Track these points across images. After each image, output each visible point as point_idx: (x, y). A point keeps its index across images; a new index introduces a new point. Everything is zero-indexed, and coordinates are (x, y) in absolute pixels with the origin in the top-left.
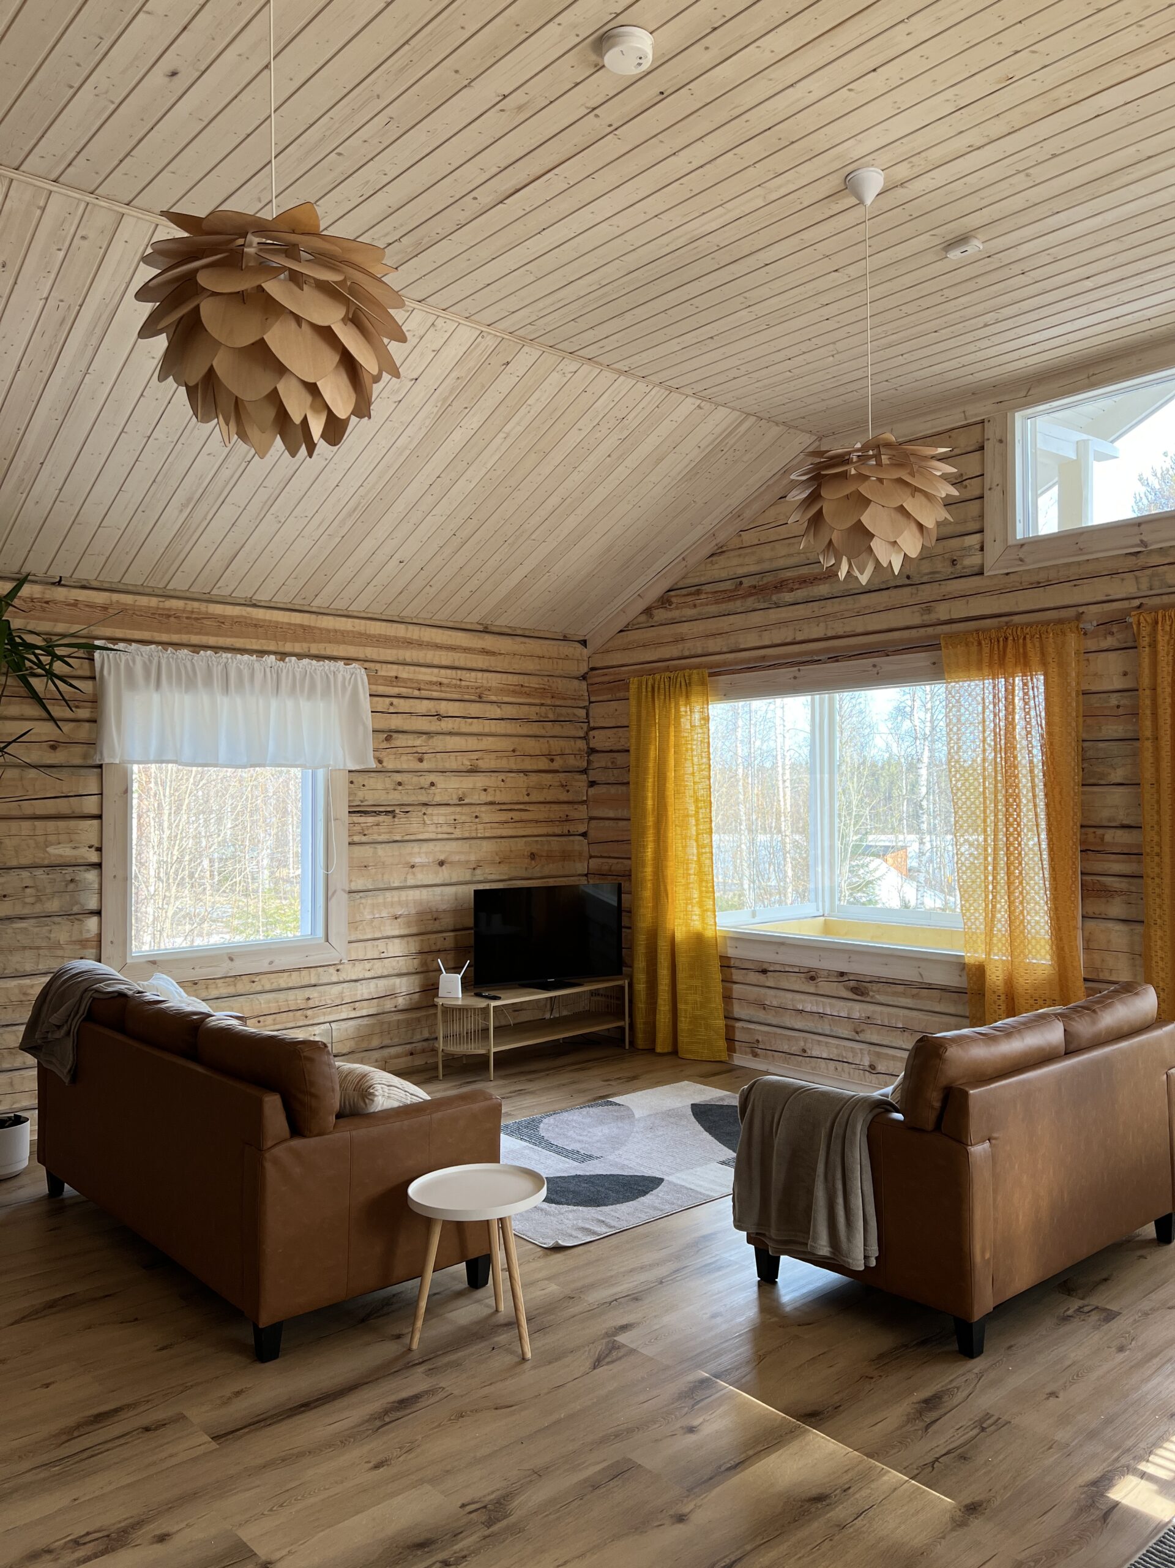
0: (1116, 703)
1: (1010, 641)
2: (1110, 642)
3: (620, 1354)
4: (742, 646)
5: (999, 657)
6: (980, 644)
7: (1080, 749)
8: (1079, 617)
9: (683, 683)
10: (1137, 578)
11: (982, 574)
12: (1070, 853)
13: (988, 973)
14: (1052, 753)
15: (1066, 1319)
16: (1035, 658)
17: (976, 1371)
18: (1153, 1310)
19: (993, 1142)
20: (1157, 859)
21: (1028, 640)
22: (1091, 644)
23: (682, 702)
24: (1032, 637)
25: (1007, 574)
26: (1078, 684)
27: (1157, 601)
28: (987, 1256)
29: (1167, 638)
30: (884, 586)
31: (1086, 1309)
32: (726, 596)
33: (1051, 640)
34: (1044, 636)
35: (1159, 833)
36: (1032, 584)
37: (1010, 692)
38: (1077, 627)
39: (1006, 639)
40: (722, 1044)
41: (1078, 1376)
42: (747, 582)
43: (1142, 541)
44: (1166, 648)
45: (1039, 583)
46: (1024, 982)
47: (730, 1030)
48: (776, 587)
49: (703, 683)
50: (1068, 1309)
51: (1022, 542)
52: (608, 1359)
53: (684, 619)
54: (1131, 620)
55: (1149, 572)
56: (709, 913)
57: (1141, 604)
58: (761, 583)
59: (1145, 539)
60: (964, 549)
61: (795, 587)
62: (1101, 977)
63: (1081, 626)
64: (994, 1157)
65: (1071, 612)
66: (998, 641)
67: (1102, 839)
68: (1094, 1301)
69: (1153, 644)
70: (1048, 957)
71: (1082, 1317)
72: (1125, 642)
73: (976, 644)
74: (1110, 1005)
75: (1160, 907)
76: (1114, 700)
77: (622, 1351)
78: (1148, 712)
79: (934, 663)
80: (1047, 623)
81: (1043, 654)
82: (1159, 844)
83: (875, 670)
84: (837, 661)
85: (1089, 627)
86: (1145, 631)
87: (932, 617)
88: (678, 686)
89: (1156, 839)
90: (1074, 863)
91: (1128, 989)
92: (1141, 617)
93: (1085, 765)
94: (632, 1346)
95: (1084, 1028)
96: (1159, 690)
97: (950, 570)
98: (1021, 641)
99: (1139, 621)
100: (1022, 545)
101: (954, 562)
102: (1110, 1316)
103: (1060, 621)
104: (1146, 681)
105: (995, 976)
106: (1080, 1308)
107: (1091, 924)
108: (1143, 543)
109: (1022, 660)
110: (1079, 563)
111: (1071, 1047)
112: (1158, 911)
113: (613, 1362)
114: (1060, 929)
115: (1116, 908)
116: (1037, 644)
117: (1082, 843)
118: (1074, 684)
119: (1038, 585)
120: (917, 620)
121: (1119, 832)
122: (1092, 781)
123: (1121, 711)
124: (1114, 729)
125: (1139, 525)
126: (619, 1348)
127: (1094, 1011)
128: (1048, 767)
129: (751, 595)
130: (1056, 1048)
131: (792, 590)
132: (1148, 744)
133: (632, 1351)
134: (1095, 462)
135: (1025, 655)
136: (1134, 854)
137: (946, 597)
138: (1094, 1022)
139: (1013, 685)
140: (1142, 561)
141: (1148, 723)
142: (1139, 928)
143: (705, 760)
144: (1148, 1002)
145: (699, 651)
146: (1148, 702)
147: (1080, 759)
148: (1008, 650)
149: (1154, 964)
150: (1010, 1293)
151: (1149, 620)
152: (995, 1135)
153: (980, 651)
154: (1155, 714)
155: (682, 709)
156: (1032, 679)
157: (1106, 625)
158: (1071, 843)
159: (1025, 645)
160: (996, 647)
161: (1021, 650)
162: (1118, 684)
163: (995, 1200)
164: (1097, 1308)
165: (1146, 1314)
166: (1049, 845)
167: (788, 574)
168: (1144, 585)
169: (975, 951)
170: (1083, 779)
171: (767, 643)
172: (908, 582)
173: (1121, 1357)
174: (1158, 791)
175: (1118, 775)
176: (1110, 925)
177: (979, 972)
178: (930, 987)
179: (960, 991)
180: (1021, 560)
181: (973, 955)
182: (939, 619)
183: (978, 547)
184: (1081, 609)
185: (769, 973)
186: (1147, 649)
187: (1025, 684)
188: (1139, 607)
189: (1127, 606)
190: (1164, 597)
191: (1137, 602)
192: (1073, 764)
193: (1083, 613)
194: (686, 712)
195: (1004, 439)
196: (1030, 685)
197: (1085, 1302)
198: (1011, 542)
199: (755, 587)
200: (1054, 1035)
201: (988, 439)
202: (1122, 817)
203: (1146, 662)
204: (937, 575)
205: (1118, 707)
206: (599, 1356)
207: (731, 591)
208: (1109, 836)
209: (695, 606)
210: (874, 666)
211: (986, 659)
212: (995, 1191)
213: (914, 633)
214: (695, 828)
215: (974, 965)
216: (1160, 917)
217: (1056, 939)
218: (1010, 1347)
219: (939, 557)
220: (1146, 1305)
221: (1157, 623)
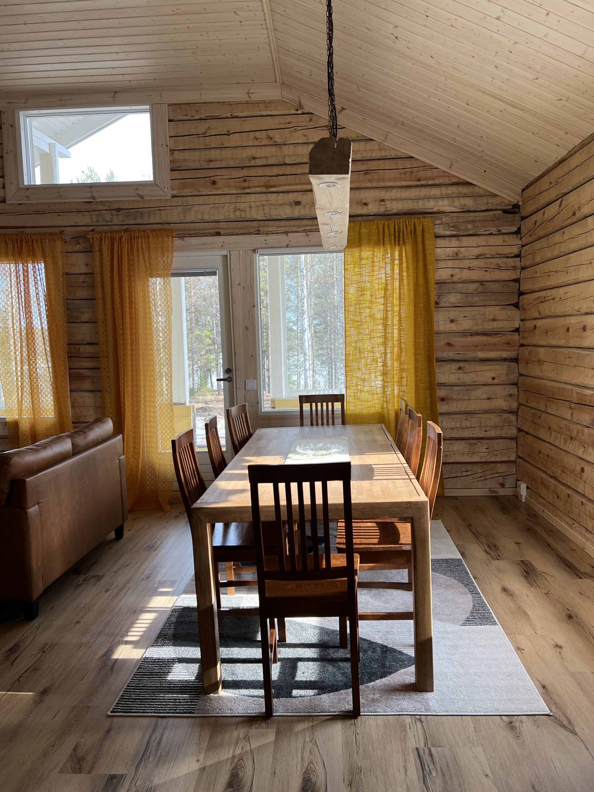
0: (83, 280)
1: (24, 242)
2: (78, 248)
5: (18, 251)
6: (6, 242)
7: (65, 303)
8: (62, 232)
10: (90, 215)
12: (63, 358)
13: (20, 425)
14: (51, 305)
15: (79, 586)
16: (39, 254)
17: (36, 625)
18: (119, 569)
19: (40, 504)
20: (106, 359)
21: (34, 242)
22: (69, 248)
24: (37, 241)
25: (20, 204)
26: (63, 269)
27: (101, 228)
28: (39, 565)
29: (107, 248)
31: (88, 578)
33: (47, 244)
34: (43, 241)
35: (107, 346)
36: (35, 211)
37: (26, 271)
38: (61, 238)
39: (22, 241)
41: (88, 610)
43: (92, 196)
44: (107, 253)
45: (39, 211)
46: (41, 428)
50: (79, 581)
51: (27, 187)
54: (89, 237)
55: (96, 213)
57: (93, 229)
59: (94, 195)
62: (81, 420)
63: (63, 237)
64: (40, 512)
65: (57, 230)
66: (17, 242)
67: (79, 350)
68: (91, 573)
69: (101, 251)
70: (53, 413)
71: (87, 583)
72: (87, 248)
73: (3, 242)
74: (92, 429)
75: (109, 382)
76: (82, 278)
78: (99, 285)
80: (45, 234)
81: (43, 252)
82: (107, 351)
85: (68, 239)
86: (96, 244)
89: (106, 349)
90: (65, 363)
91: (99, 420)
93: (69, 312)
95: (81, 441)
96: (104, 274)
98: (30, 243)
99: (93, 237)
100: (28, 189)
102: (99, 578)
103: (51, 234)
104: (98, 269)
105: (25, 426)
106: (85, 579)
107: (75, 394)
109: (32, 254)
110: (60, 203)
111: (76, 451)
112: (108, 385)
114: (59, 398)
115: (87, 385)
116: (40, 245)
117: (68, 353)
118: (61, 268)
119: (38, 213)
121: (87, 346)
122: (72, 320)
123: (85, 284)
124: (83, 293)
125: (91, 187)
127: (85, 432)
128: (49, 313)
130: (68, 452)
132: (100, 302)
135: (33, 251)
136: (95, 357)
138: (85, 438)
139: (27, 267)
140: (93, 206)
141: (100, 291)
142: (99, 394)
144: (109, 426)
146: (99, 280)
147: (66, 309)
148: (23, 247)
149: (107, 411)
150: (51, 581)
151: (98, 237)
152: (41, 501)
153: (7, 247)
154: (103, 287)
156: (38, 265)
157: (77, 238)
158: (63, 353)
159: (33, 245)
160: (16, 245)
161: (31, 248)
162: (83, 270)
163: (42, 535)
164: (93, 576)
165: (116, 572)
166: (51, 354)
168: (95, 220)
169: (12, 415)
170: (68, 320)
173: (108, 594)
174: (106, 325)
175: (85, 317)
176: (84, 394)
177: (15, 425)
179: (4, 438)
180: (28, 197)
181: (11, 417)
183: (2, 186)
184: (63, 229)
186: (97, 253)
187: (34, 267)
188: (93, 231)
189: (86, 230)
190: (104, 227)
191: (91, 228)
192: (62, 311)
193: (64, 231)
195: (14, 126)
196: (37, 268)
197: (87, 575)
198: (20, 186)
200: (67, 446)
201: (4, 124)
202: (88, 339)
203: (97, 259)
205: (84, 282)
208: (83, 349)
211: (10, 252)
212: (42, 530)
215: (12, 422)
216: (109, 387)
217: (57, 403)
218: (52, 608)
220: (115, 568)
221: (102, 239)
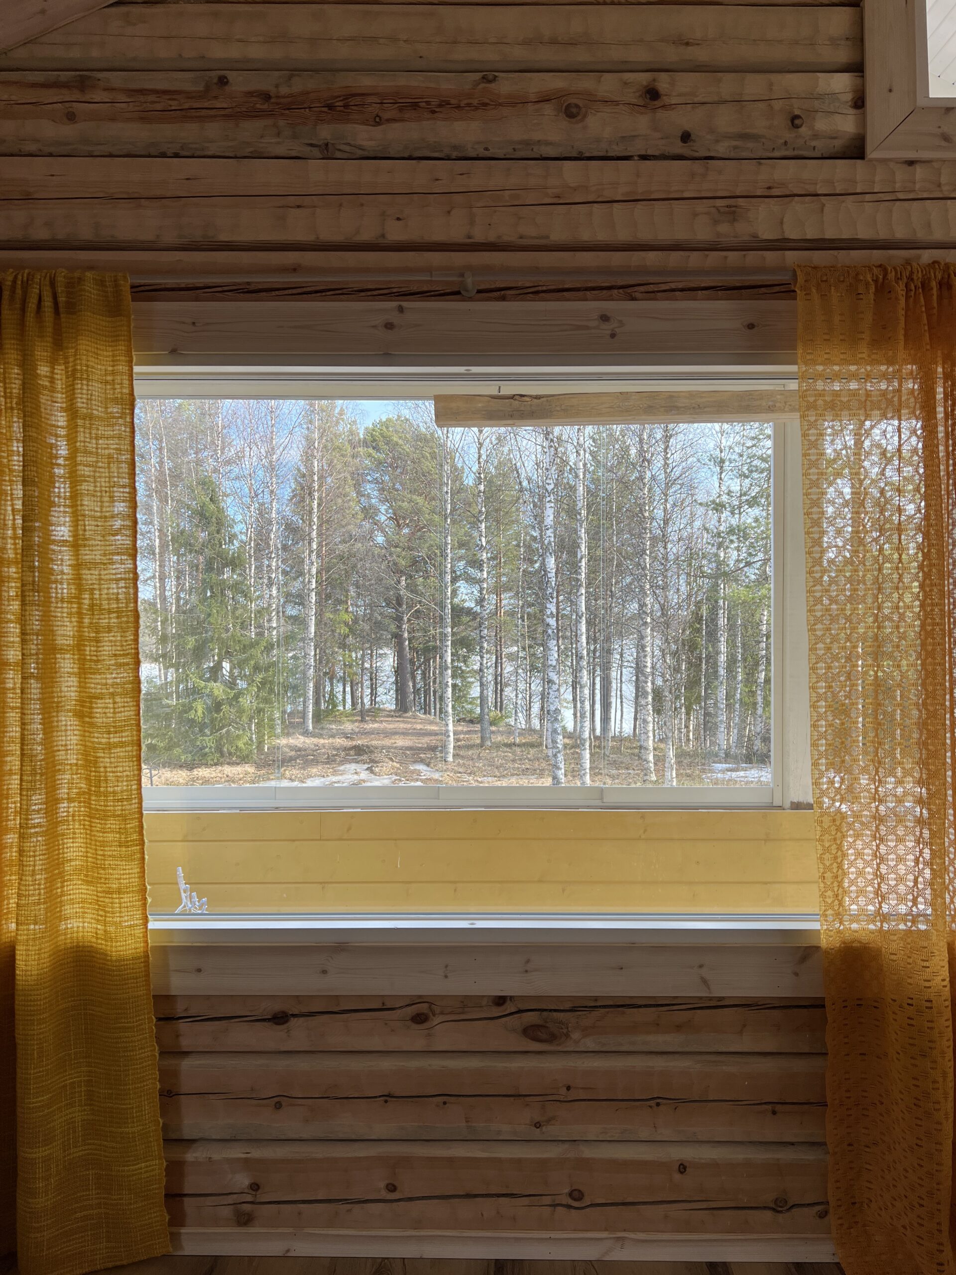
4: (224, 237)
11: (863, 156)
30: (616, 150)
32: (174, 105)
42: (240, 83)
48: (331, 107)
49: (115, 309)
51: (948, 104)
58: (284, 90)
60: (820, 97)
61: (386, 115)
79: (751, 326)
83: (607, 328)
84: (503, 299)
87: (742, 230)
97: (789, 135)
101: (795, 121)
120: (703, 232)
129: (254, 114)
131: (378, 121)
137: (775, 192)
167: (366, 82)
171: (300, 235)
172: (679, 148)
178: (719, 1004)
182: (755, 236)
183: (849, 97)
185: (293, 1022)
198: (921, 102)
199: (266, 97)
204: (750, 145)
207: (189, 95)
209: (71, 117)
210: (605, 318)
213: (694, 259)
219: (761, 105)
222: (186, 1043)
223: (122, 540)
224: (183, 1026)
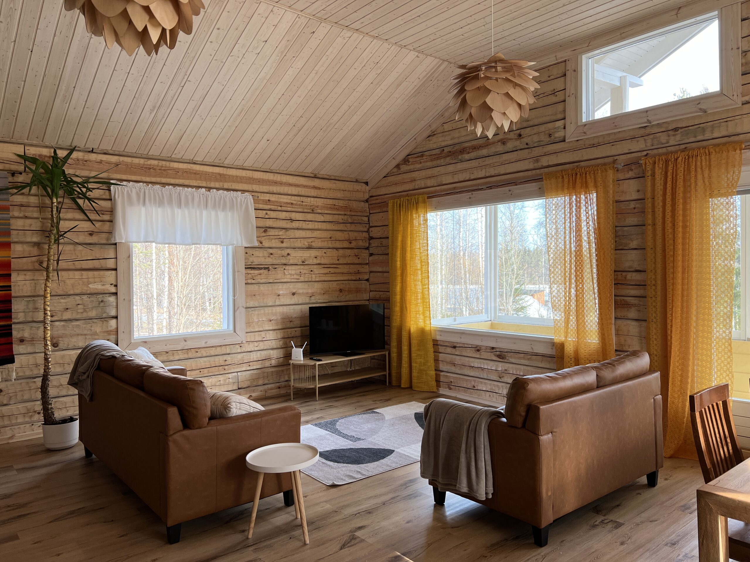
0: (634, 206)
1: (578, 175)
2: (630, 174)
3: (356, 542)
4: (444, 183)
5: (573, 184)
6: (563, 177)
7: (614, 231)
8: (615, 161)
9: (415, 202)
10: (645, 140)
11: (565, 141)
12: (609, 285)
13: (566, 347)
14: (600, 233)
15: (594, 526)
16: (591, 184)
17: (542, 554)
18: (642, 522)
19: (554, 434)
20: (653, 287)
21: (588, 175)
22: (621, 176)
23: (414, 212)
24: (590, 173)
25: (578, 140)
26: (613, 197)
27: (656, 152)
28: (550, 494)
29: (660, 171)
30: (515, 149)
31: (606, 521)
32: (436, 157)
33: (599, 174)
34: (596, 172)
35: (655, 274)
36: (590, 145)
37: (578, 202)
38: (613, 167)
39: (577, 174)
40: (434, 383)
42: (446, 150)
43: (648, 120)
44: (660, 177)
45: (594, 145)
46: (583, 352)
47: (437, 376)
48: (461, 152)
49: (424, 202)
50: (597, 521)
51: (585, 123)
52: (349, 545)
53: (415, 170)
54: (641, 162)
55: (652, 136)
56: (427, 318)
57: (647, 154)
58: (453, 150)
59: (650, 119)
60: (555, 128)
61: (470, 151)
62: (624, 349)
63: (615, 166)
64: (554, 442)
65: (611, 159)
66: (572, 175)
67: (626, 278)
68: (611, 517)
69: (653, 175)
70: (597, 339)
71: (603, 526)
72: (639, 174)
73: (561, 177)
74: (623, 362)
75: (655, 312)
76: (632, 205)
77: (358, 540)
78: (650, 210)
79: (540, 188)
80: (598, 165)
81: (595, 182)
82: (655, 280)
83: (510, 193)
84: (491, 189)
85: (620, 167)
86: (649, 167)
87: (539, 165)
88: (412, 203)
89: (653, 277)
90: (610, 290)
91: (635, 354)
92: (647, 160)
93: (617, 239)
94: (363, 538)
95: (608, 374)
96: (656, 198)
97: (549, 139)
98: (584, 175)
99: (646, 163)
100: (585, 125)
101: (550, 135)
102: (618, 525)
103: (605, 164)
104: (649, 194)
105: (569, 349)
106: (603, 520)
107: (619, 322)
108: (649, 121)
109: (584, 185)
110: (615, 133)
111: (600, 384)
112: (654, 315)
113: (351, 546)
114: (602, 324)
115: (633, 313)
116: (593, 177)
117: (615, 280)
118: (611, 196)
119: (593, 146)
120: (531, 166)
121: (634, 274)
122: (621, 247)
123: (636, 211)
124: (632, 220)
125: (647, 111)
126: (355, 539)
127: (614, 365)
128: (597, 240)
129: (448, 156)
130: (591, 384)
131: (469, 153)
132: (650, 227)
133: (363, 541)
134: (630, 88)
135: (586, 182)
136: (642, 285)
137: (546, 154)
138: (613, 371)
139: (580, 198)
140: (648, 131)
141: (650, 216)
142: (644, 324)
143: (425, 241)
144: (644, 361)
145: (423, 186)
146: (650, 205)
147: (614, 236)
148: (577, 180)
149: (651, 342)
150: (562, 513)
151: (651, 161)
152: (555, 430)
153: (563, 181)
154: (653, 212)
155: (414, 216)
156: (590, 195)
157: (628, 165)
158: (609, 280)
159: (586, 177)
160: (571, 178)
161: (584, 180)
162: (635, 196)
163: (554, 464)
164: (612, 521)
165: (638, 525)
166: (597, 281)
167: (467, 145)
168: (649, 144)
169: (560, 336)
170: (616, 246)
171: (457, 180)
172: (527, 147)
173: (622, 547)
174: (655, 253)
175: (634, 244)
176: (629, 322)
177: (561, 347)
178: (537, 355)
179: (551, 357)
180: (585, 133)
181: (558, 338)
182: (542, 165)
183: (563, 127)
184: (615, 158)
185: (457, 348)
186: (650, 177)
187: (586, 198)
188: (646, 155)
189: (640, 155)
190: (659, 149)
191: (645, 153)
192: (610, 239)
193: (617, 159)
194: (416, 217)
195: (576, 70)
196: (589, 198)
197: (606, 517)
198: (579, 124)
199: (450, 152)
200: (591, 378)
201: (568, 70)
202: (636, 266)
203: (649, 184)
204: (541, 143)
205: (635, 208)
206: (345, 543)
207: (438, 154)
208: (629, 276)
209: (421, 163)
210: (510, 191)
211: (566, 185)
212: (555, 460)
213: (530, 173)
214: (420, 276)
215: (559, 343)
216: (655, 318)
217: (601, 329)
218: (562, 542)
219: (543, 133)
220: (638, 520)
221: (655, 163)
222: (440, 350)
223: (426, 248)
224: (440, 347)
